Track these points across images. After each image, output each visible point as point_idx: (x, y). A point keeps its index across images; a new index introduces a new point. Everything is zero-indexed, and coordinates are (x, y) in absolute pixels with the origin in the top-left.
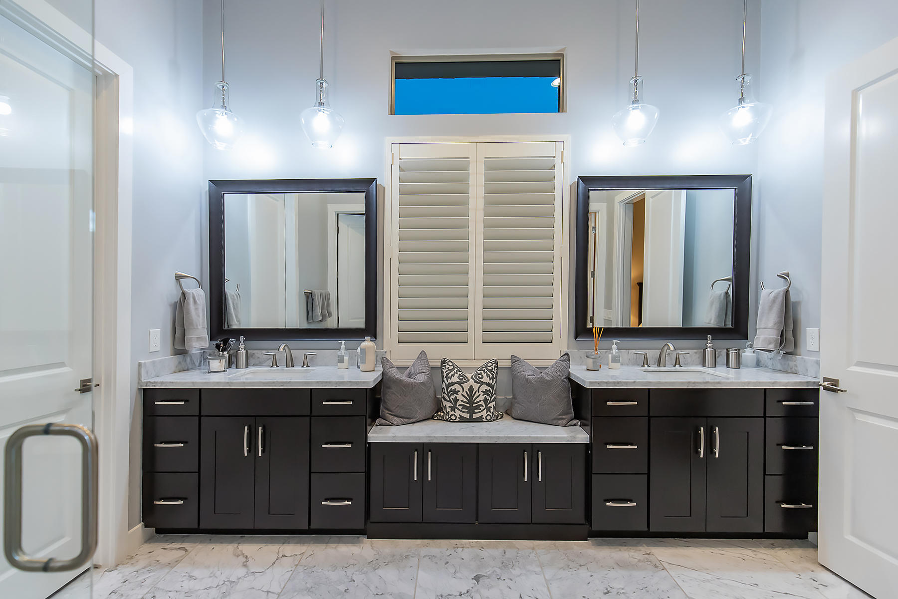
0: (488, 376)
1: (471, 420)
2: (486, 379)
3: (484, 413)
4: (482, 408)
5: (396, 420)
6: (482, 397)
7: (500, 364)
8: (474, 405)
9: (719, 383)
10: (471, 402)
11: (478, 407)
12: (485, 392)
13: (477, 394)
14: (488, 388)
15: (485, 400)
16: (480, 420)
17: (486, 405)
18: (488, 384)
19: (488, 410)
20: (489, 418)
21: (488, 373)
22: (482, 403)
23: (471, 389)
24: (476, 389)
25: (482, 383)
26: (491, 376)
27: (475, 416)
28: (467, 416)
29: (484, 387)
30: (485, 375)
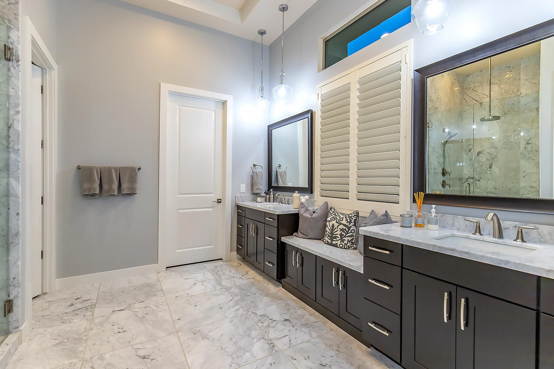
0: (347, 220)
1: (331, 244)
2: (344, 222)
3: (339, 242)
4: (338, 239)
5: (300, 235)
6: (339, 232)
7: (361, 214)
8: (333, 236)
9: (467, 253)
10: (332, 233)
11: (335, 237)
12: (342, 230)
13: (336, 230)
14: (344, 228)
15: (341, 235)
16: (335, 246)
17: (341, 238)
18: (345, 225)
19: (343, 241)
20: (341, 246)
21: (348, 218)
22: (338, 236)
23: (333, 225)
24: (336, 226)
25: (341, 224)
26: (349, 220)
27: (334, 242)
28: (330, 241)
29: (341, 227)
30: (344, 219)
